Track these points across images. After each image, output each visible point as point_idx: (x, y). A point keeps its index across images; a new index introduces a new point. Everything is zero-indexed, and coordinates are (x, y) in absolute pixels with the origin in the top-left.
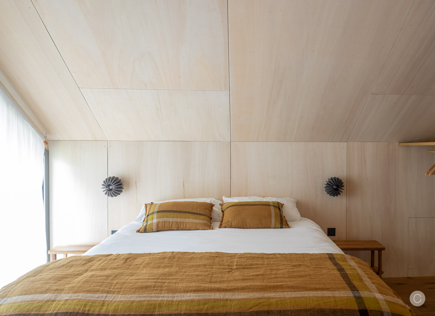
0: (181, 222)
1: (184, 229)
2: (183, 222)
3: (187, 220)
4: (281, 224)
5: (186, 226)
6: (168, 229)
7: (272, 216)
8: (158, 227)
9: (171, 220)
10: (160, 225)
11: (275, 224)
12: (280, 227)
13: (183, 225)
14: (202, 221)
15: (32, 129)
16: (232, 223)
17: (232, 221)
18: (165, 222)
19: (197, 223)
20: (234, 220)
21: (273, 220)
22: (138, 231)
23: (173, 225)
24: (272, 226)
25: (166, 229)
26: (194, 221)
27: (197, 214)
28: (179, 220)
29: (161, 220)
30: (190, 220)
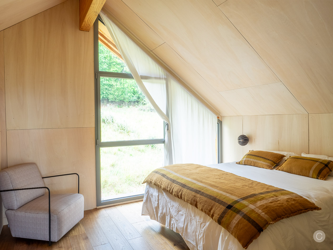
0: (256, 162)
1: (257, 166)
2: (257, 162)
3: (259, 162)
4: (317, 175)
5: (258, 165)
6: (249, 164)
7: (312, 169)
8: (245, 163)
9: (251, 160)
10: (246, 161)
11: (313, 175)
12: (311, 177)
13: (257, 164)
14: (267, 164)
15: (209, 111)
16: (284, 168)
17: (284, 167)
18: (248, 160)
19: (263, 164)
20: (286, 166)
21: (311, 172)
22: (237, 163)
23: (252, 163)
24: (310, 176)
25: (248, 164)
26: (263, 163)
27: (267, 159)
28: (255, 161)
29: (247, 159)
30: (261, 162)
